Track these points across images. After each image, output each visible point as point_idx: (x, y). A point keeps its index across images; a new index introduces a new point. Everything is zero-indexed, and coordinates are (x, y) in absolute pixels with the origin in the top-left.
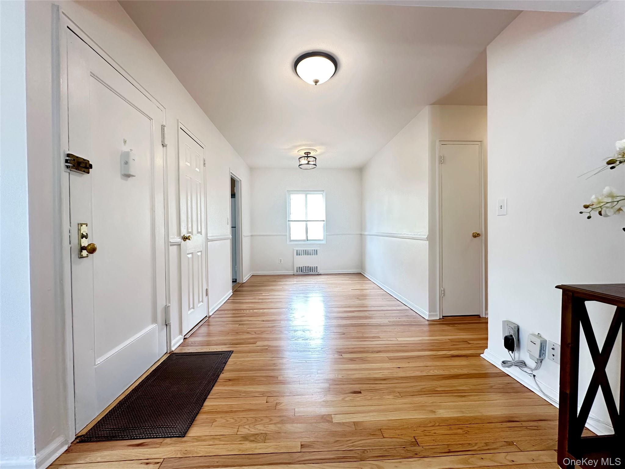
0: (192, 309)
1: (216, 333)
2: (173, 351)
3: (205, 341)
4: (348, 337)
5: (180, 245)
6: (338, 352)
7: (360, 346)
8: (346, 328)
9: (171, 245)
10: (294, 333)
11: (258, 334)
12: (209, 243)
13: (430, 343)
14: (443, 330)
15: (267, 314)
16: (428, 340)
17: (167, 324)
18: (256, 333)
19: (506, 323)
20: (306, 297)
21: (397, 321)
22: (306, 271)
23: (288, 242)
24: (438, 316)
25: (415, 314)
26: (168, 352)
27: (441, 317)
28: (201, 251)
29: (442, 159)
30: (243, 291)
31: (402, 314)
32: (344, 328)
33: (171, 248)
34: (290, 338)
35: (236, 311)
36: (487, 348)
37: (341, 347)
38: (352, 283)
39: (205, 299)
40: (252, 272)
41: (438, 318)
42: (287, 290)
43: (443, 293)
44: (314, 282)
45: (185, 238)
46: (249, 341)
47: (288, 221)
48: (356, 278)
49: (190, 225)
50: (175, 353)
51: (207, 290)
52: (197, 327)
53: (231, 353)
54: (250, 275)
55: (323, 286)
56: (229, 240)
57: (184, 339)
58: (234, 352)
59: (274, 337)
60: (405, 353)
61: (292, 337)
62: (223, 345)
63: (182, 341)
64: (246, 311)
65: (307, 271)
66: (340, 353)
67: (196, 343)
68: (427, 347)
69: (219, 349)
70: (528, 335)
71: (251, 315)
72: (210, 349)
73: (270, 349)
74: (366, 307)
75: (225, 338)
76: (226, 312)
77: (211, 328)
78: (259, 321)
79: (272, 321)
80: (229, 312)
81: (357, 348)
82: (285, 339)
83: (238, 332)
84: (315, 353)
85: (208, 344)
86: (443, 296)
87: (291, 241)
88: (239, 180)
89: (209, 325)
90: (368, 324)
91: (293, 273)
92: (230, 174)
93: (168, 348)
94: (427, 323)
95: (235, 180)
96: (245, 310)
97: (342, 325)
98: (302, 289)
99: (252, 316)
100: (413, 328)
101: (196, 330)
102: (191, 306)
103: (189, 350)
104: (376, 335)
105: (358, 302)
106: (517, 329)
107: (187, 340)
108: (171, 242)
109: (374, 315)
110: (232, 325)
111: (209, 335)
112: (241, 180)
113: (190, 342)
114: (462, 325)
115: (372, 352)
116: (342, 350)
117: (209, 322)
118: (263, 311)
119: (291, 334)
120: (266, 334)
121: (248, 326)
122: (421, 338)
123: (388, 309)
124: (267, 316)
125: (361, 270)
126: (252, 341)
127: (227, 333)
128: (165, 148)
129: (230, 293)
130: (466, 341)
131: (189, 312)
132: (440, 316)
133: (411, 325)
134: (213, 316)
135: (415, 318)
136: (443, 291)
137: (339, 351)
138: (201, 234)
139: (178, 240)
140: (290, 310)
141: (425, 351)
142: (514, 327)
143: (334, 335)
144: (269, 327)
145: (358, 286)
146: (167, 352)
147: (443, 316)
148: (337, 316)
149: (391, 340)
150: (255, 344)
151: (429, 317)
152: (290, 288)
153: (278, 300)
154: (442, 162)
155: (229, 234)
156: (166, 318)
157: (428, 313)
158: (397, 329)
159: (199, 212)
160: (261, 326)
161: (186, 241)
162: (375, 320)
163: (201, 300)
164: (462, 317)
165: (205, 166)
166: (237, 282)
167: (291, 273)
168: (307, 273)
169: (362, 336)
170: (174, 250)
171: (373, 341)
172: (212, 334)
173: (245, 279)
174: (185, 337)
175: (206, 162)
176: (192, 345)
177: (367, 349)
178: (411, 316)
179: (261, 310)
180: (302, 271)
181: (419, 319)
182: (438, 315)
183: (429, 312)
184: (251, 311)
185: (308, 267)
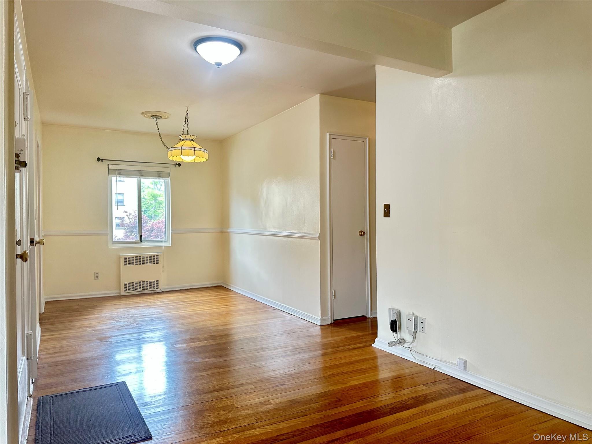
19: (391, 310)
22: (140, 289)
23: (109, 246)
29: (333, 153)
36: (377, 338)
40: (45, 297)
43: (334, 295)
70: (406, 315)
86: (334, 298)
87: (114, 243)
91: (118, 293)
94: (320, 328)
106: (399, 313)
125: (221, 281)
132: (331, 321)
142: (397, 311)
147: (334, 320)
151: (321, 323)
154: (332, 157)
157: (319, 318)
164: (351, 319)
167: (114, 292)
168: (142, 291)
180: (133, 290)
183: (321, 316)
185: (144, 282)
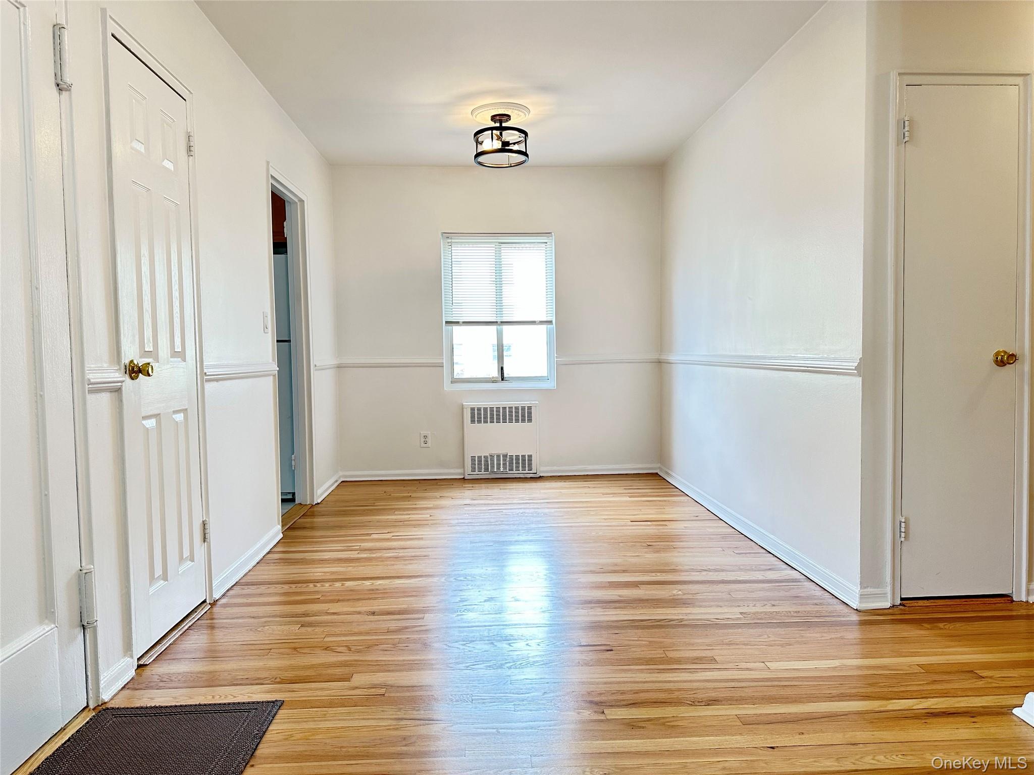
0: (162, 582)
1: (233, 651)
2: (105, 703)
3: (200, 672)
4: (621, 660)
5: (118, 390)
6: (591, 702)
7: (658, 686)
8: (616, 631)
9: (91, 391)
10: (462, 647)
11: (359, 651)
12: (208, 386)
13: (865, 676)
14: (903, 640)
15: (385, 594)
16: (859, 668)
17: (85, 624)
18: (350, 649)
20: (498, 542)
21: (766, 613)
22: (498, 468)
23: (448, 387)
24: (887, 597)
25: (819, 592)
26: (91, 706)
27: (898, 602)
28: (185, 411)
29: (907, 129)
30: (312, 528)
31: (782, 594)
32: (610, 632)
33: (91, 398)
34: (451, 661)
35: (293, 586)
37: (603, 688)
38: (633, 502)
39: (200, 550)
40: (341, 473)
41: (888, 605)
42: (445, 522)
43: (903, 530)
44: (522, 499)
45: (135, 371)
46: (330, 671)
47: (447, 322)
48: (644, 488)
49: (148, 333)
50: (113, 708)
51: (204, 524)
52: (177, 634)
53: (277, 708)
54: (336, 481)
55: (547, 511)
56: (271, 378)
57: (139, 666)
58: (285, 703)
59: (404, 660)
60: (790, 705)
61: (456, 658)
62: (252, 684)
63: (132, 673)
64: (323, 586)
65: (502, 469)
66: (599, 705)
67: (173, 678)
68: (855, 688)
69: (241, 697)
71: (337, 598)
72: (213, 697)
73: (393, 695)
74: (674, 571)
75: (260, 664)
76: (263, 589)
77: (219, 635)
78: (359, 613)
79: (400, 612)
80: (273, 589)
81: (647, 691)
82: (438, 666)
83: (297, 645)
84: (524, 708)
85: (211, 681)
86: (903, 539)
87: (455, 381)
88: (297, 201)
89: (212, 627)
90: (682, 620)
91: (460, 474)
92: (268, 180)
93: (91, 695)
94: (855, 618)
95: (286, 199)
96: (318, 581)
97: (604, 624)
98: (486, 520)
99: (338, 601)
100: (812, 634)
101: (175, 641)
102: (158, 572)
103: (152, 699)
104: (703, 654)
105: (649, 557)
107: (147, 672)
108: (92, 381)
109: (698, 597)
110: (279, 628)
111: (212, 654)
112: (302, 201)
113: (157, 677)
114: (958, 625)
115: (693, 703)
116: (604, 698)
117: (212, 619)
118: (373, 584)
119: (456, 651)
120: (381, 652)
121: (327, 629)
122: (836, 663)
123: (739, 579)
124: (383, 598)
125: (659, 465)
126: (338, 671)
127: (266, 650)
128: (65, 94)
129: (275, 532)
130: (969, 671)
131: (152, 590)
132: (893, 599)
133: (809, 625)
134: (223, 601)
135: (821, 604)
136: (903, 525)
137: (597, 699)
138: (184, 360)
139: (112, 375)
140: (452, 579)
141: (849, 700)
143: (582, 652)
144: (389, 632)
145: (652, 512)
146: (87, 706)
147: (902, 599)
148: (590, 598)
149: (748, 669)
150: (348, 679)
151: (860, 603)
152: (451, 517)
153: (418, 552)
154: (906, 139)
155: (271, 361)
156: (81, 607)
157: (856, 589)
158: (766, 636)
159: (176, 294)
160: (363, 628)
161: (137, 377)
162: (703, 610)
163: (186, 554)
164: (958, 601)
165: (192, 153)
166: (297, 502)
167: (454, 473)
168: (502, 473)
169: (664, 655)
170: (101, 403)
171: (696, 670)
172: (223, 651)
173: (319, 491)
174: (141, 662)
175: (196, 143)
176: (161, 684)
177: (677, 693)
178: (808, 598)
179: (368, 583)
180: (487, 470)
181: (831, 608)
182: (889, 596)
183: (863, 585)
184: (338, 584)
185: (505, 456)
